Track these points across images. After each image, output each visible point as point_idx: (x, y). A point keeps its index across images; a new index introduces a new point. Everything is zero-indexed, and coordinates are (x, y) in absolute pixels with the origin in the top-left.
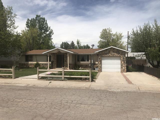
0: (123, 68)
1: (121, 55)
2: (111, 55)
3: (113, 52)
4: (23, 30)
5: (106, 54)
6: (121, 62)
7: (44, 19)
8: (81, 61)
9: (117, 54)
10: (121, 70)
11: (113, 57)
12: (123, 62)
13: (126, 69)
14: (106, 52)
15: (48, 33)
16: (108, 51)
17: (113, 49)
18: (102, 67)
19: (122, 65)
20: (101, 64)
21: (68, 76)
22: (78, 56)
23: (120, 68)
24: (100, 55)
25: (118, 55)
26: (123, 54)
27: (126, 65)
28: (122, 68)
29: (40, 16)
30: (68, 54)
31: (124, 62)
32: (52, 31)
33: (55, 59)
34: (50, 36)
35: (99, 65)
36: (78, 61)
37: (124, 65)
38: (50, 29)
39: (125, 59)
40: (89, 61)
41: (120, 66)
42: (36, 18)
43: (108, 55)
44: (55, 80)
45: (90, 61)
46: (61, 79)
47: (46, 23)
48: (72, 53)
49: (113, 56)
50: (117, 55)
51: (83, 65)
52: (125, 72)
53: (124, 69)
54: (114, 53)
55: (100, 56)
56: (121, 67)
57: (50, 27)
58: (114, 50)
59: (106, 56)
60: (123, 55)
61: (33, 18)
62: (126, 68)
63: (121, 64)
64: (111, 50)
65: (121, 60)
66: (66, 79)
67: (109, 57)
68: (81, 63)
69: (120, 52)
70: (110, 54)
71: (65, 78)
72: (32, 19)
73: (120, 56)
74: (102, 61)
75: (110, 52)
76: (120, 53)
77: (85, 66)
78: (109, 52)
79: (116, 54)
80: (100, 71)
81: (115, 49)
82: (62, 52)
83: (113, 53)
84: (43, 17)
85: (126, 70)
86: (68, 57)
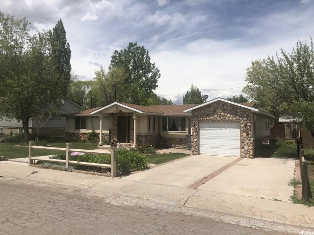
0: (246, 147)
1: (241, 119)
2: (218, 119)
3: (224, 111)
4: (98, 72)
5: (208, 115)
6: (241, 133)
7: (143, 49)
8: (170, 130)
9: (232, 116)
10: (241, 152)
11: (223, 123)
12: (245, 134)
13: (251, 151)
14: (207, 112)
15: (150, 75)
16: (212, 109)
17: (223, 105)
18: (199, 145)
19: (242, 142)
20: (198, 136)
21: (76, 162)
22: (165, 119)
23: (240, 147)
24: (196, 117)
25: (234, 119)
26: (245, 115)
27: (251, 141)
28: (243, 148)
29: (136, 44)
30: (134, 114)
31: (248, 134)
32: (158, 71)
33: (115, 126)
34: (155, 81)
35: (194, 138)
36: (165, 129)
37: (248, 141)
38: (154, 67)
39: (250, 126)
40: (185, 130)
41: (238, 143)
42: (129, 48)
43: (212, 118)
44: (54, 169)
45: (187, 129)
46: (63, 167)
47: (147, 56)
48: (142, 112)
49: (224, 121)
50: (231, 118)
51: (174, 139)
52: (250, 158)
53: (247, 151)
54: (226, 114)
55: (196, 119)
56: (241, 145)
57: (154, 64)
58: (225, 107)
59: (208, 120)
60: (244, 119)
61: (125, 49)
62: (252, 148)
63: (241, 139)
64: (219, 107)
65: (241, 130)
66: (72, 167)
67: (214, 121)
68: (169, 133)
69: (238, 110)
70: (216, 116)
71: (70, 164)
72: (122, 51)
73: (238, 121)
74: (199, 130)
75: (217, 112)
76: (239, 114)
77: (179, 140)
78: (214, 112)
79: (229, 115)
80: (194, 152)
81: (228, 103)
82: (124, 111)
83: (222, 113)
84: (141, 46)
85: (251, 153)
86: (135, 121)
